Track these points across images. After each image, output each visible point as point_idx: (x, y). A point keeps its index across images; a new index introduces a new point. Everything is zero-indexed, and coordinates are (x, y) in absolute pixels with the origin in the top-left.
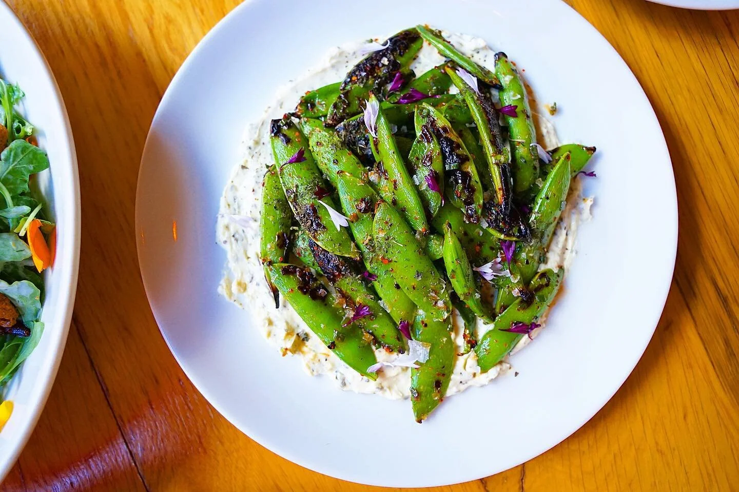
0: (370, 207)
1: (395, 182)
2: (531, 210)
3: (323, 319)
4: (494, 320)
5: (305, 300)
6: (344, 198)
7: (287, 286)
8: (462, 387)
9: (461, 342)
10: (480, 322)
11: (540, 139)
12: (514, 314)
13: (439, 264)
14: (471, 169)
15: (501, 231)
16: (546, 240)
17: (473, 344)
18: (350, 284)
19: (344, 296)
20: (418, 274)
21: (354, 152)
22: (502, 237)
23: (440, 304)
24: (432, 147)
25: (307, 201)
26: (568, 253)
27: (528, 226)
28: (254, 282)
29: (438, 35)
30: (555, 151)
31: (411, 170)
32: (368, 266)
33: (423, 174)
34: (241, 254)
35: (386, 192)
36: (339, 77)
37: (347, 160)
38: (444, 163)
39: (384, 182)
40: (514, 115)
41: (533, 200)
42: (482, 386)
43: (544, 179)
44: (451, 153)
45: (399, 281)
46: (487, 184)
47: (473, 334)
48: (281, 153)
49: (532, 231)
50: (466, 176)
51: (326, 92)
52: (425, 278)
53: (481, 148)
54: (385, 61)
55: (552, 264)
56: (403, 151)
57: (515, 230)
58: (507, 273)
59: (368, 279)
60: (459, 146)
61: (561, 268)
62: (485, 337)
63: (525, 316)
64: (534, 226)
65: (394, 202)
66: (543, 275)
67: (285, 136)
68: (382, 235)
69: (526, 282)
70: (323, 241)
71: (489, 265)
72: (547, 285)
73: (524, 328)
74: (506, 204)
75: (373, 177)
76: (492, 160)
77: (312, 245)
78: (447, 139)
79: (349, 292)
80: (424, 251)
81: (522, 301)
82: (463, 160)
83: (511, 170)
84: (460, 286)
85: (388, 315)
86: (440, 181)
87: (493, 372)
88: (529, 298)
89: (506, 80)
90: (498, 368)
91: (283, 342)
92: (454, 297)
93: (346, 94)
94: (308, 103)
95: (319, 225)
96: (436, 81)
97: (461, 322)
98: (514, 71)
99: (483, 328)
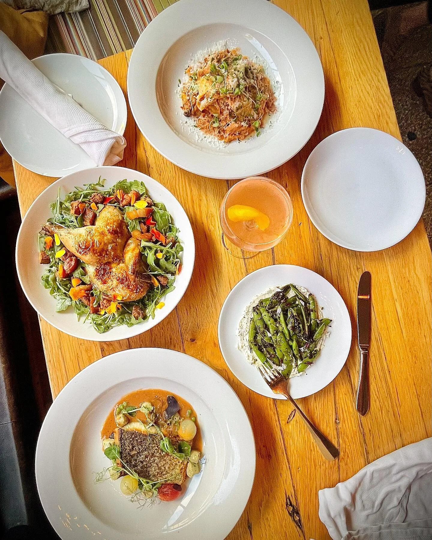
0: (277, 333)
1: (283, 328)
2: (314, 335)
3: (263, 356)
4: (302, 361)
5: (259, 352)
6: (271, 330)
7: (255, 348)
8: (293, 376)
9: (294, 365)
10: (299, 361)
11: (318, 318)
12: (307, 360)
13: (291, 347)
14: (301, 326)
15: (306, 340)
16: (317, 342)
17: (297, 366)
18: (270, 349)
19: (268, 351)
20: (286, 349)
21: (273, 318)
22: (306, 341)
23: (290, 356)
24: (292, 320)
25: (262, 329)
26: (322, 346)
27: (313, 340)
28: (245, 346)
29: (294, 287)
30: (321, 320)
31: (287, 325)
32: (275, 345)
33: (290, 326)
34: (242, 339)
35: (280, 329)
36: (270, 296)
37: (272, 320)
38: (295, 324)
39: (280, 327)
40: (312, 311)
41: (315, 333)
42: (298, 376)
43: (318, 328)
44: (296, 322)
45: (281, 350)
46: (304, 329)
47: (297, 363)
48: (256, 317)
49: (314, 341)
50: (299, 327)
51: (267, 300)
52: (288, 350)
53: (303, 320)
54: (281, 294)
55: (318, 348)
56: (285, 320)
57: (310, 340)
58: (307, 350)
59: (274, 349)
60: (299, 320)
61: (320, 349)
62: (300, 365)
63: (310, 360)
64: (314, 340)
65: (282, 332)
66: (315, 351)
67: (256, 312)
68: (279, 339)
69: (311, 352)
70: (265, 339)
71: (303, 348)
72: (316, 354)
73: (310, 363)
74: (308, 334)
75: (278, 325)
76: (306, 324)
77: (262, 339)
78: (296, 318)
79: (269, 351)
80: (288, 344)
81: (310, 357)
82: (299, 323)
83: (310, 327)
84: (295, 353)
85: (278, 357)
86: (294, 328)
87: (301, 373)
88: (311, 357)
89: (311, 302)
90: (302, 372)
91: (251, 361)
92: (294, 354)
93: (272, 302)
94: (261, 302)
95: (265, 335)
96: (293, 300)
97: (294, 360)
98: (313, 299)
99: (299, 362)
